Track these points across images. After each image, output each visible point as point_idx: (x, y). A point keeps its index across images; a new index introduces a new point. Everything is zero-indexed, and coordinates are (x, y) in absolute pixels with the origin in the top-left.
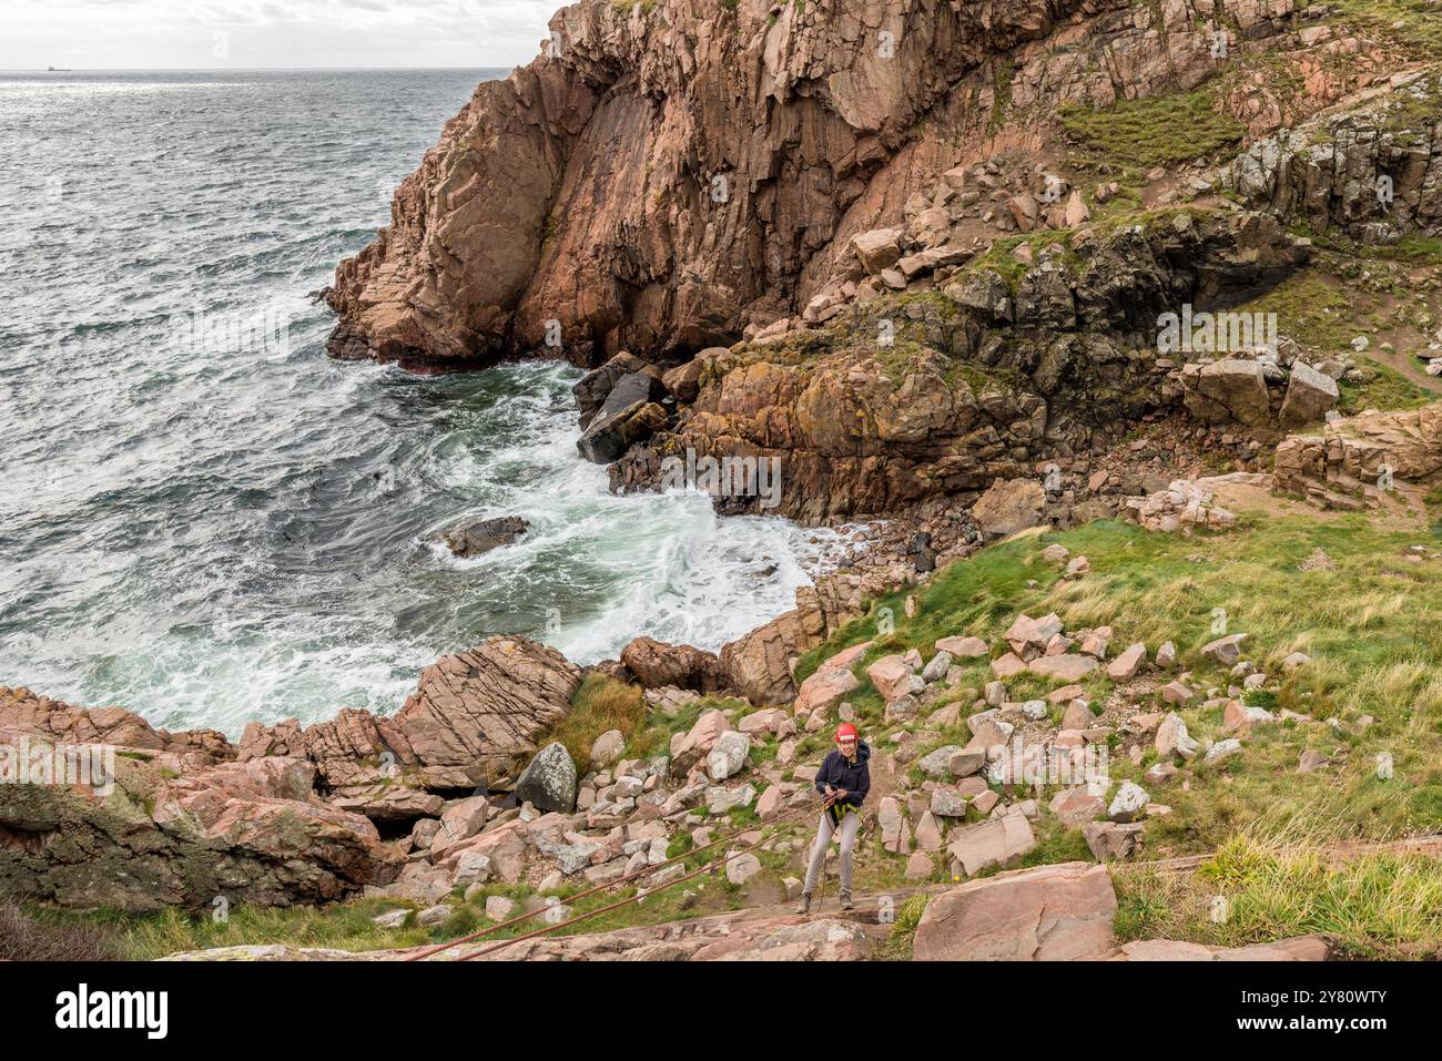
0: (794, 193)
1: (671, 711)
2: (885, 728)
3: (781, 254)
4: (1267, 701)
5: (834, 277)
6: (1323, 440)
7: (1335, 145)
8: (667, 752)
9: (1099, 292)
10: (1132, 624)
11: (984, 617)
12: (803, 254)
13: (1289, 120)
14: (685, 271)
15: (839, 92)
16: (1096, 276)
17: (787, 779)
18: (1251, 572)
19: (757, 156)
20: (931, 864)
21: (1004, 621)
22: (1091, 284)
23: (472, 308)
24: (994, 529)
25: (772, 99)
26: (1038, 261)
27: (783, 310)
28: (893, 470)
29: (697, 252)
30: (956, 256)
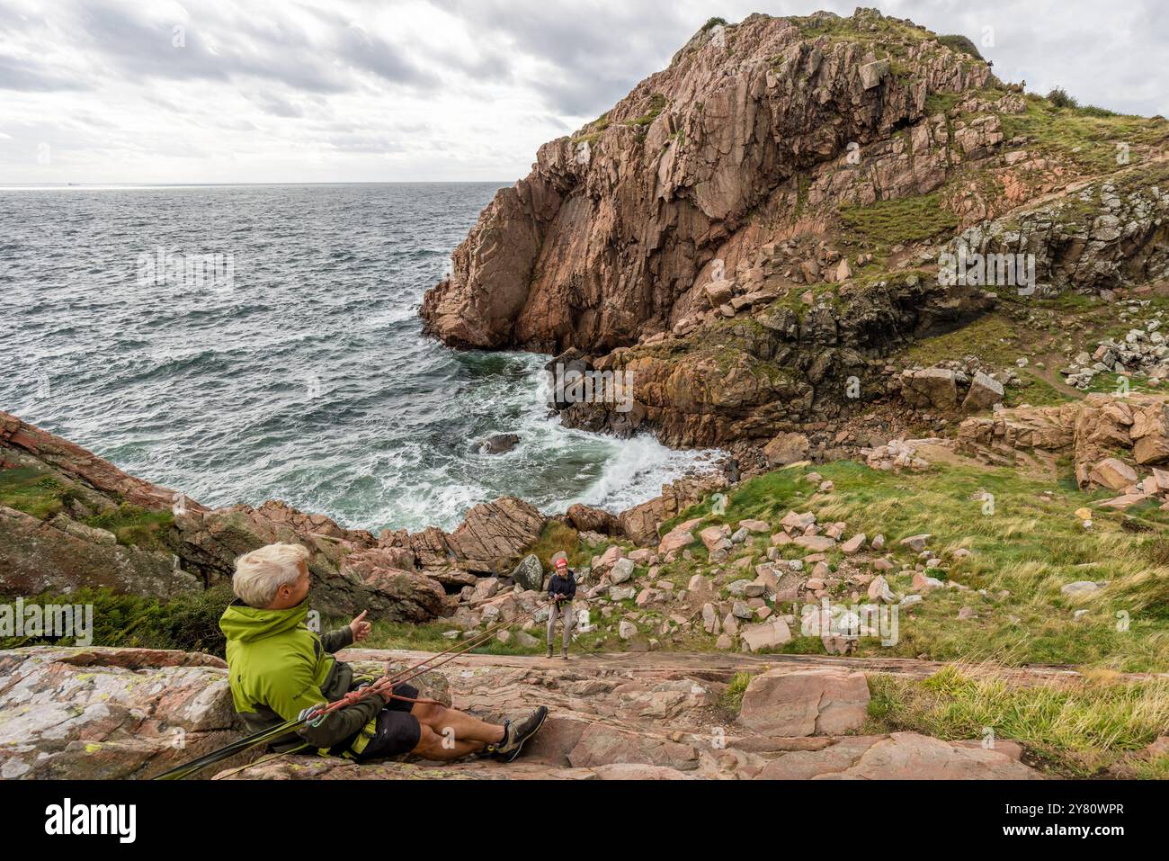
0: (672, 257)
1: (593, 545)
2: (708, 566)
3: (662, 294)
4: (941, 575)
5: (692, 309)
6: (992, 422)
7: (1021, 231)
8: (590, 565)
9: (854, 322)
10: (858, 523)
11: (768, 510)
12: (675, 294)
13: (991, 215)
14: (607, 302)
15: (701, 196)
16: (852, 313)
17: (653, 586)
18: (936, 498)
19: (650, 234)
20: (731, 642)
21: (780, 514)
22: (849, 318)
23: (493, 319)
24: (777, 460)
25: (662, 199)
26: (817, 302)
27: (662, 327)
28: (719, 423)
29: (614, 292)
30: (766, 298)
